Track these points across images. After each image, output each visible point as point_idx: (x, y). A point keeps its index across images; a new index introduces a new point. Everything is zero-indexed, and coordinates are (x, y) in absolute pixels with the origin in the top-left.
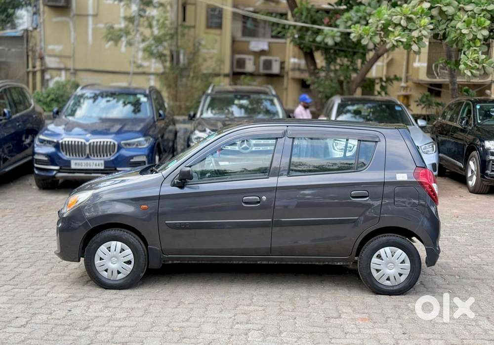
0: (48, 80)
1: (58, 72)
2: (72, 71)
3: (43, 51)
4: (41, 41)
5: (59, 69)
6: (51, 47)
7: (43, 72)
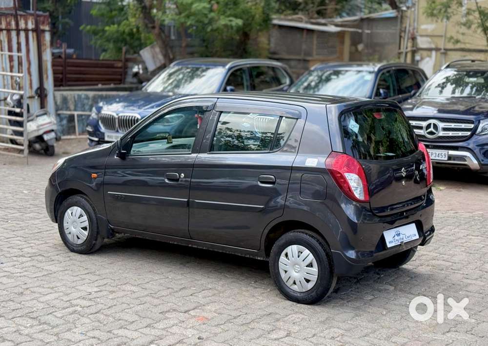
0: (418, 61)
1: (429, 53)
2: (443, 51)
3: (415, 31)
4: (414, 21)
5: (430, 50)
6: (423, 27)
7: (414, 53)
